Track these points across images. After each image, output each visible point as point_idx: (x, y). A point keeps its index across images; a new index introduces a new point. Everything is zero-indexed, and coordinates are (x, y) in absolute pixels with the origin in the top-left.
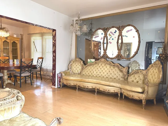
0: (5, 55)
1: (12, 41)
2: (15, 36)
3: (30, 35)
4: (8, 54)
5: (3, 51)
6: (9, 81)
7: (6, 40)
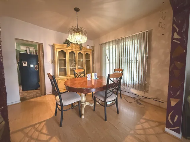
0: (79, 67)
1: (86, 53)
2: (88, 47)
3: (102, 45)
4: (83, 66)
5: (78, 63)
6: (87, 104)
7: (80, 51)
